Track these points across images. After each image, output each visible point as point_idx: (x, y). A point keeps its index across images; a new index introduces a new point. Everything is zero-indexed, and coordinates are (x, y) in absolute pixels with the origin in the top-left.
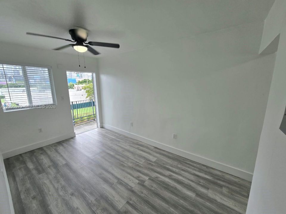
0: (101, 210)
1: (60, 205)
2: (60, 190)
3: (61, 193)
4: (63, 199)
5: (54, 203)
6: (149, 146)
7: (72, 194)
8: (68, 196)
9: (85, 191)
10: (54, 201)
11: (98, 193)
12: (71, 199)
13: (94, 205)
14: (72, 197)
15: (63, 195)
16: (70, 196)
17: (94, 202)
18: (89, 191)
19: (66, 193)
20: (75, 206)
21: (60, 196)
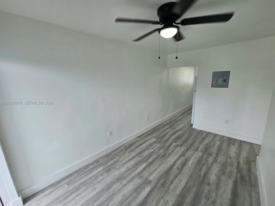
0: (207, 162)
1: (223, 189)
2: (212, 199)
3: (214, 195)
4: (217, 190)
5: (225, 196)
6: (135, 140)
7: (209, 184)
8: (212, 187)
9: (201, 175)
10: (224, 197)
11: (198, 166)
12: (213, 183)
13: (207, 166)
14: (211, 183)
15: (215, 192)
16: (211, 185)
17: (205, 167)
18: (199, 172)
19: (211, 190)
20: (215, 177)
21: (217, 196)
